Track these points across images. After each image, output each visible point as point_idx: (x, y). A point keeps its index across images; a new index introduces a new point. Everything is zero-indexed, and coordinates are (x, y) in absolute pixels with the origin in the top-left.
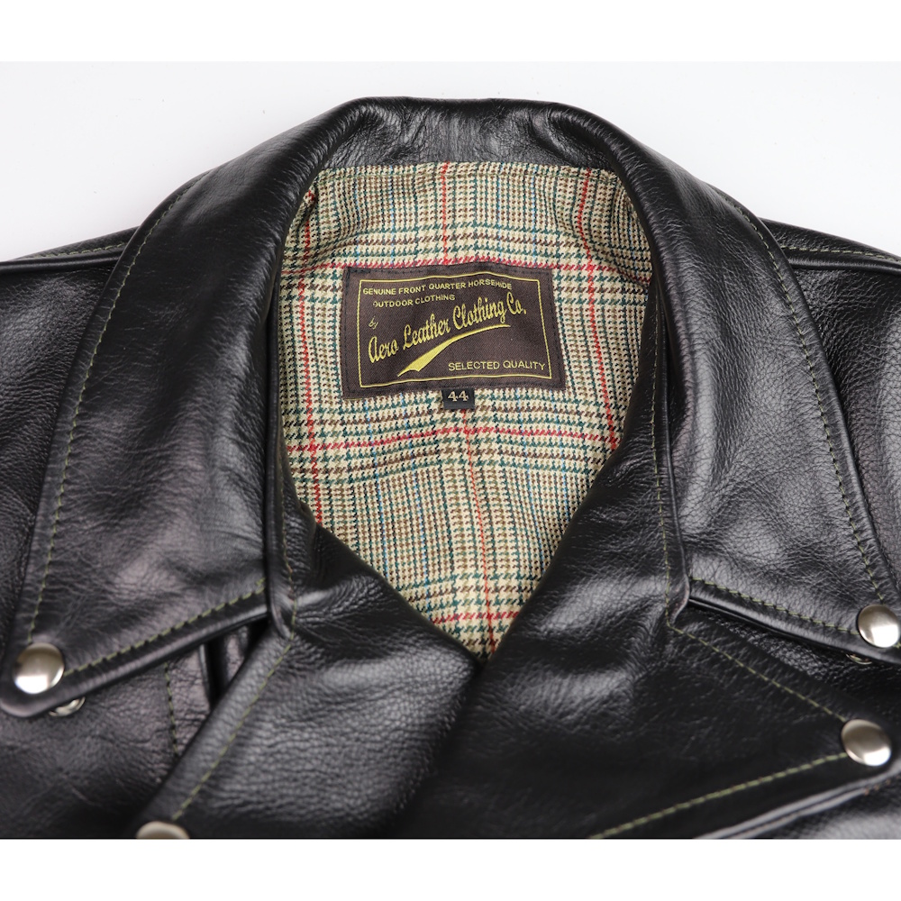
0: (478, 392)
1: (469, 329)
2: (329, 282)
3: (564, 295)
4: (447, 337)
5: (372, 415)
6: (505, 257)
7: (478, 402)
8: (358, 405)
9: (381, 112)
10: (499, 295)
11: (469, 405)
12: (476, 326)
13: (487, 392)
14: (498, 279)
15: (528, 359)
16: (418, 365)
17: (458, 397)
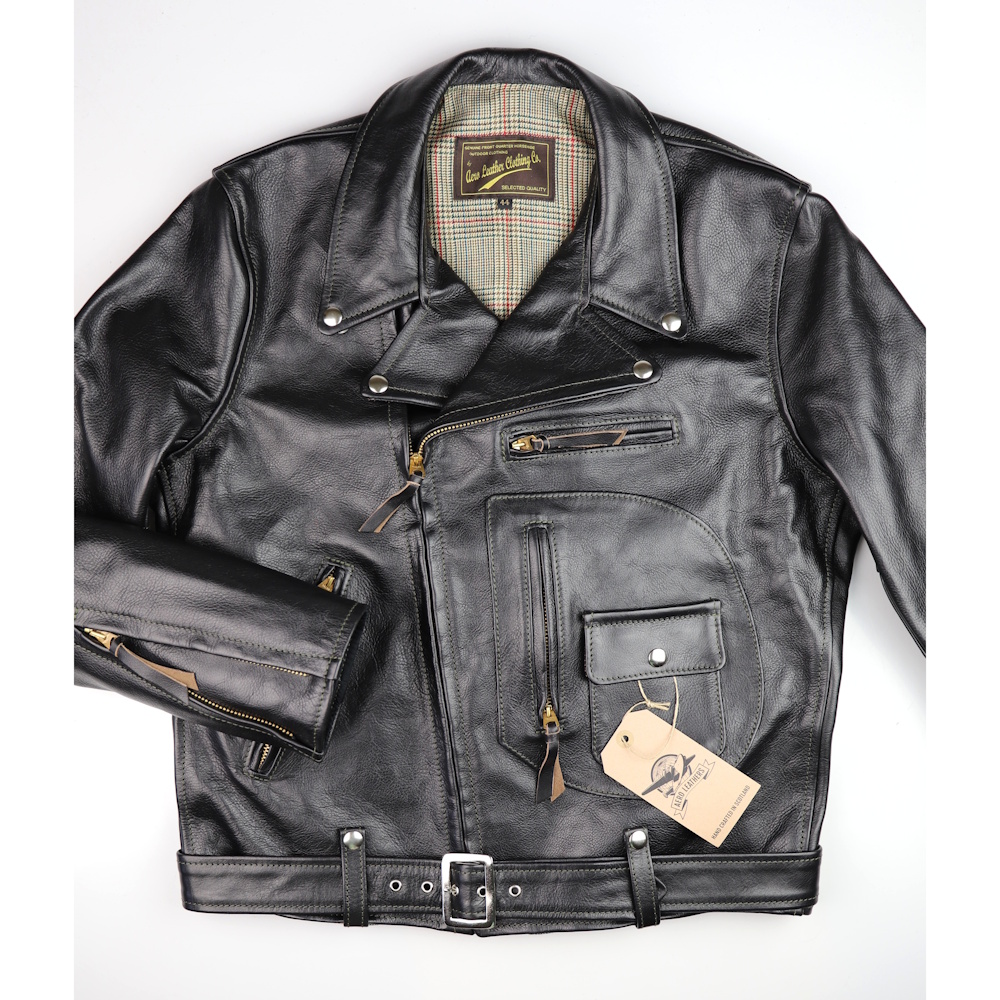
0: (514, 201)
1: (513, 169)
2: (449, 144)
3: (560, 152)
4: (502, 172)
5: (465, 208)
6: (533, 132)
7: (514, 206)
8: (460, 203)
9: (474, 59)
10: (527, 153)
11: (510, 207)
12: (516, 168)
13: (518, 201)
14: (528, 144)
15: (538, 186)
16: (488, 186)
17: (505, 202)
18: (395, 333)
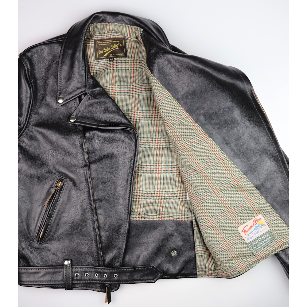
0: (114, 58)
1: (113, 49)
2: (92, 42)
3: (127, 42)
4: (110, 50)
5: (99, 62)
6: (118, 37)
7: (114, 60)
8: (97, 61)
9: (99, 15)
10: (117, 43)
11: (113, 60)
12: (114, 49)
13: (116, 58)
14: (117, 41)
15: (121, 53)
16: (106, 55)
17: (112, 59)
18: (79, 104)
